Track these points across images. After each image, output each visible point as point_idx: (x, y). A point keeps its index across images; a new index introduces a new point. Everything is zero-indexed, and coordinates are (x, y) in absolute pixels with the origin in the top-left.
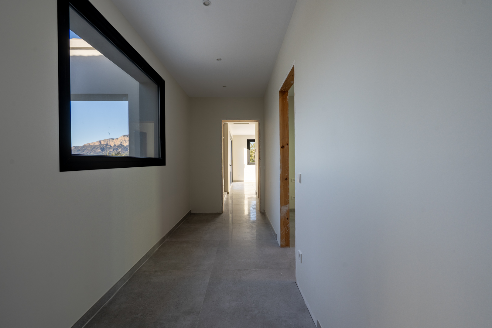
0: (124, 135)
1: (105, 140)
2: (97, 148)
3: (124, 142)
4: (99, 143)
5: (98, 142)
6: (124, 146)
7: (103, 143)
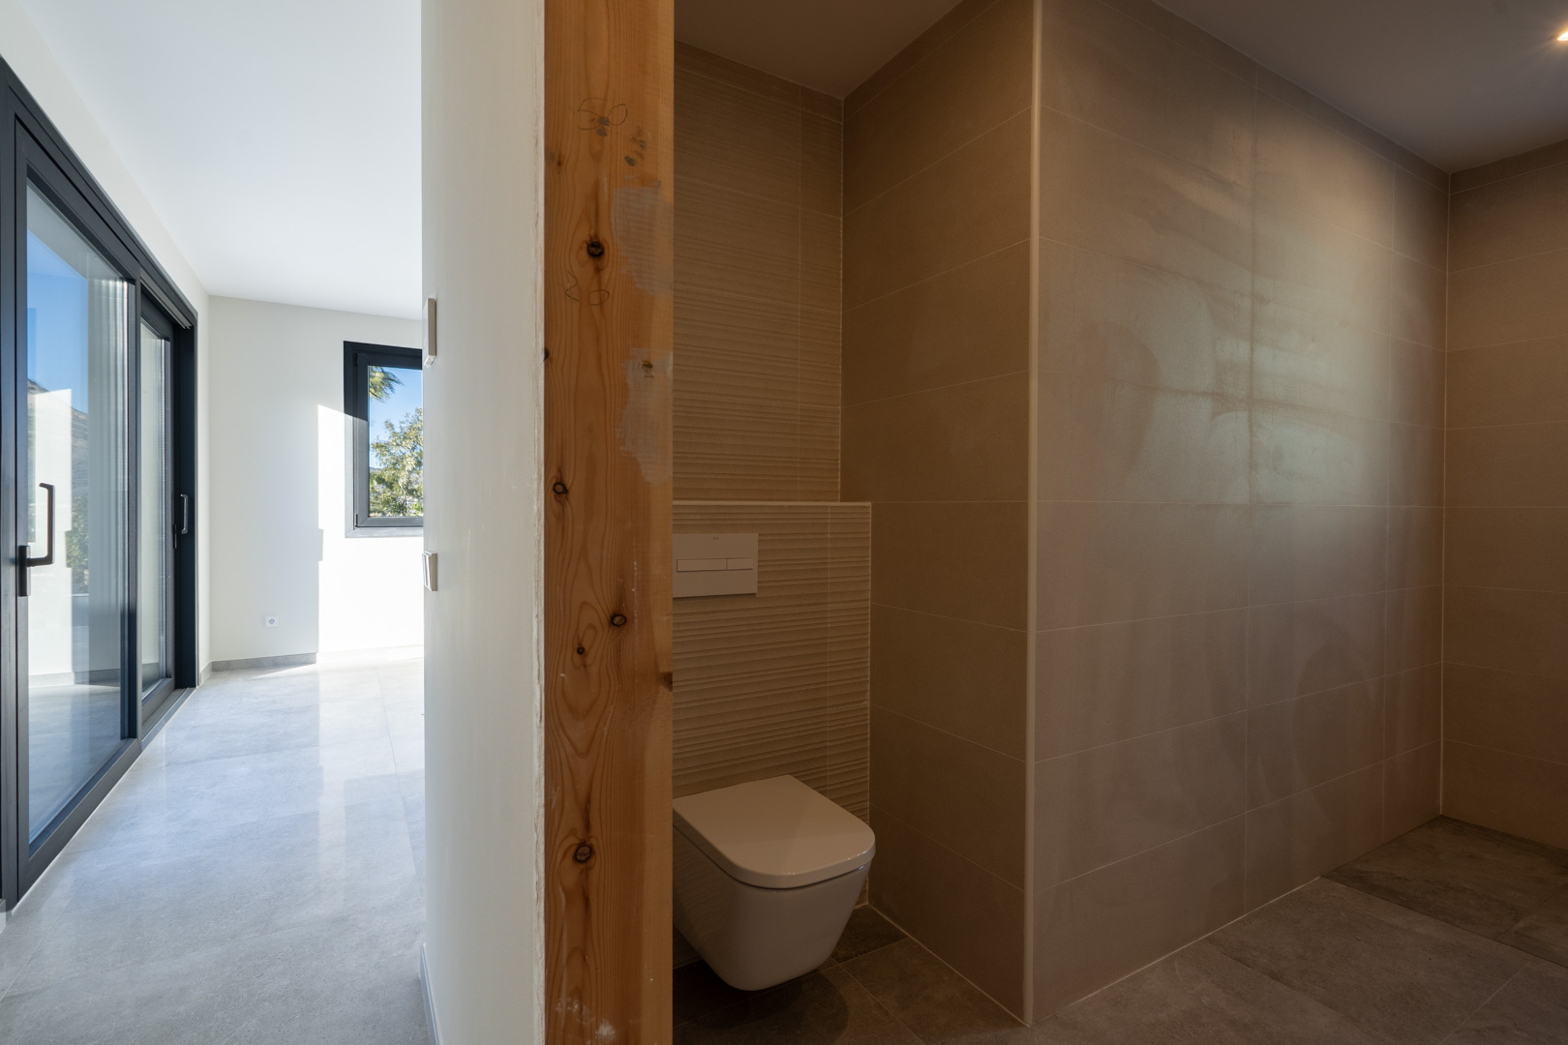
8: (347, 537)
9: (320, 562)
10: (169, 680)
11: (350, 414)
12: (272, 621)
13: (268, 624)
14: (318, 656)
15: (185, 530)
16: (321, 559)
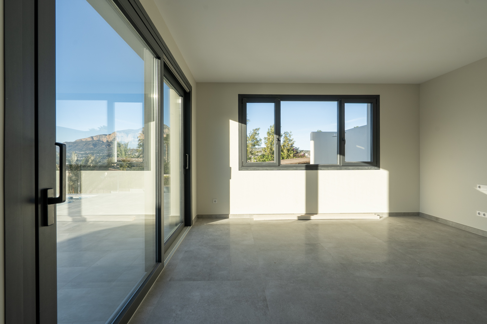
1: (97, 136)
4: (91, 139)
8: (239, 170)
9: (230, 180)
10: (183, 223)
11: (240, 123)
12: (215, 201)
13: (214, 202)
14: (230, 215)
15: (187, 168)
16: (231, 179)
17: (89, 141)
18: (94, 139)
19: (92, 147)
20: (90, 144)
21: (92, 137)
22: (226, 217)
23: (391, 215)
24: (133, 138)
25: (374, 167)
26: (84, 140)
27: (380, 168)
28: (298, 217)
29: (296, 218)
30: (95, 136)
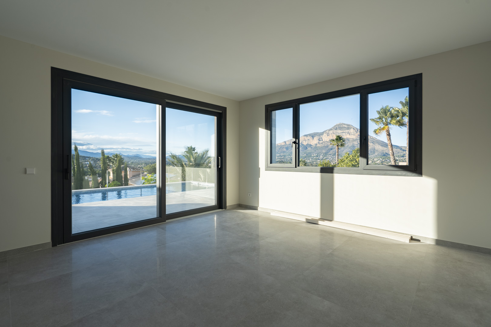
0: (304, 135)
1: (289, 140)
2: (283, 148)
3: (304, 141)
4: (285, 144)
5: (283, 142)
6: (304, 145)
7: (287, 143)
8: (266, 170)
12: (250, 195)
13: (248, 196)
14: (259, 207)
15: (220, 167)
17: (283, 145)
18: (287, 144)
19: (285, 150)
20: (284, 147)
21: (285, 142)
22: (255, 208)
23: (438, 242)
24: (318, 141)
25: (414, 174)
26: (279, 145)
27: (423, 176)
28: (307, 219)
29: (305, 220)
30: (288, 141)
